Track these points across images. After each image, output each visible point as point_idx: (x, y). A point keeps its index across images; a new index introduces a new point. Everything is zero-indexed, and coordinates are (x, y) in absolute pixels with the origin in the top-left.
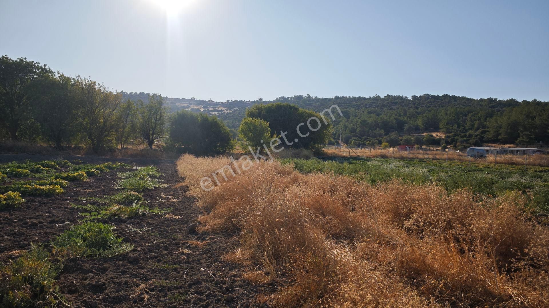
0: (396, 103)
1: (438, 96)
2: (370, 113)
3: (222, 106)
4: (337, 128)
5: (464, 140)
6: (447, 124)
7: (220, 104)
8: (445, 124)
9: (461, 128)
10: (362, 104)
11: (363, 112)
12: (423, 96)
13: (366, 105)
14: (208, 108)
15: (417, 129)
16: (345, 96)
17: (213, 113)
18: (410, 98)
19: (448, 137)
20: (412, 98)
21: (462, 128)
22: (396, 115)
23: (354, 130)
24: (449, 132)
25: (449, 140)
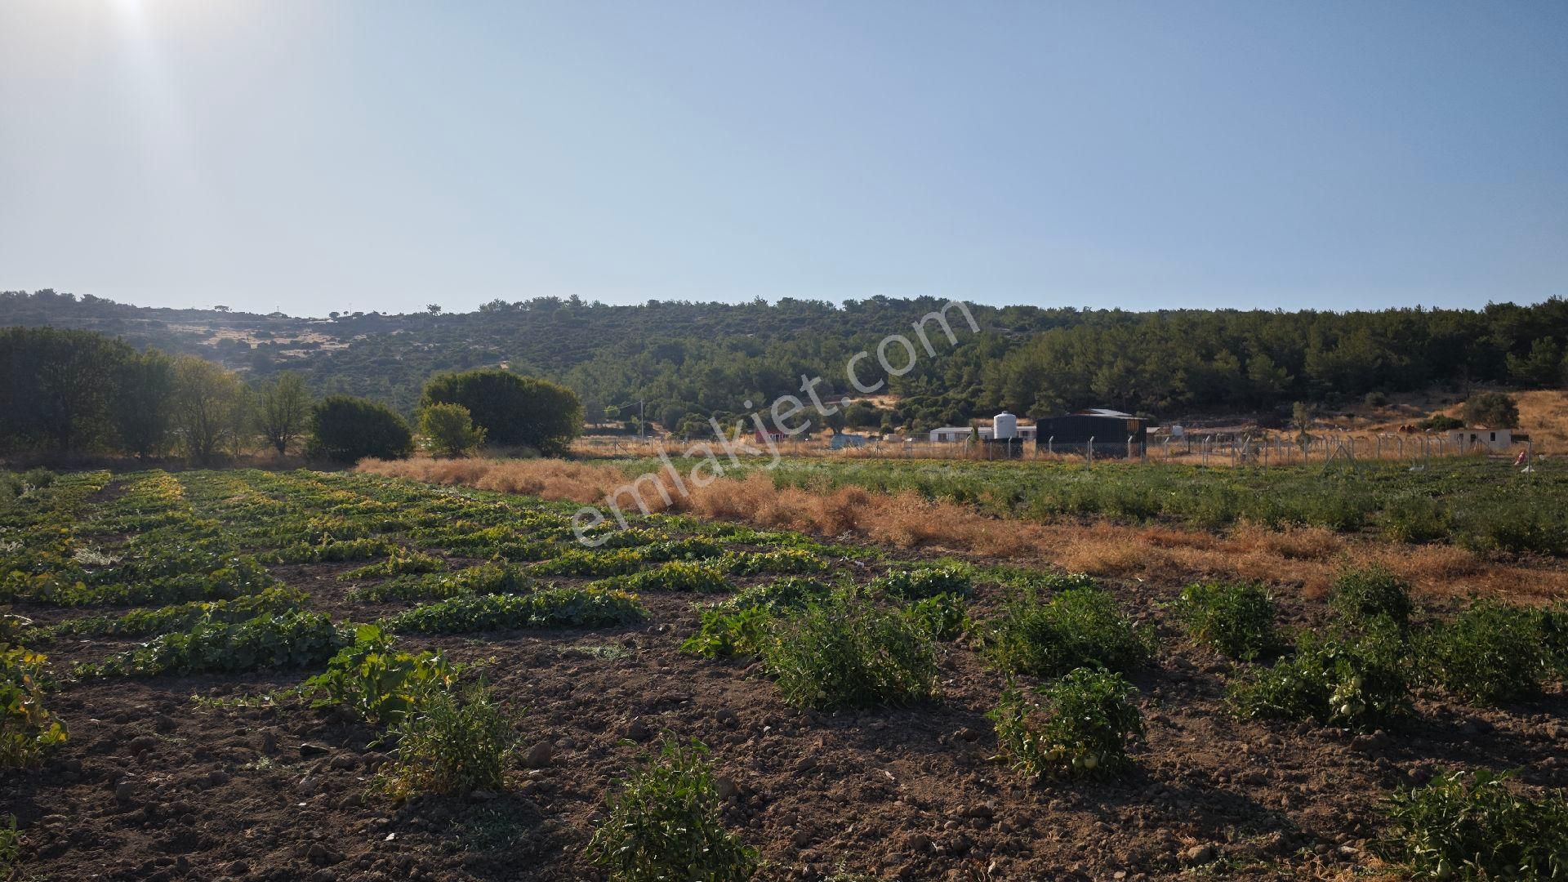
0: (800, 322)
1: (907, 300)
2: (734, 348)
3: (314, 332)
4: (650, 389)
5: (931, 413)
7: (309, 326)
9: (936, 383)
10: (717, 324)
11: (719, 345)
12: (870, 300)
13: (729, 325)
14: (273, 337)
16: (676, 300)
17: (291, 353)
18: (839, 306)
19: (900, 406)
20: (843, 306)
21: (938, 383)
22: (794, 354)
23: (691, 395)
24: (908, 394)
25: (901, 413)
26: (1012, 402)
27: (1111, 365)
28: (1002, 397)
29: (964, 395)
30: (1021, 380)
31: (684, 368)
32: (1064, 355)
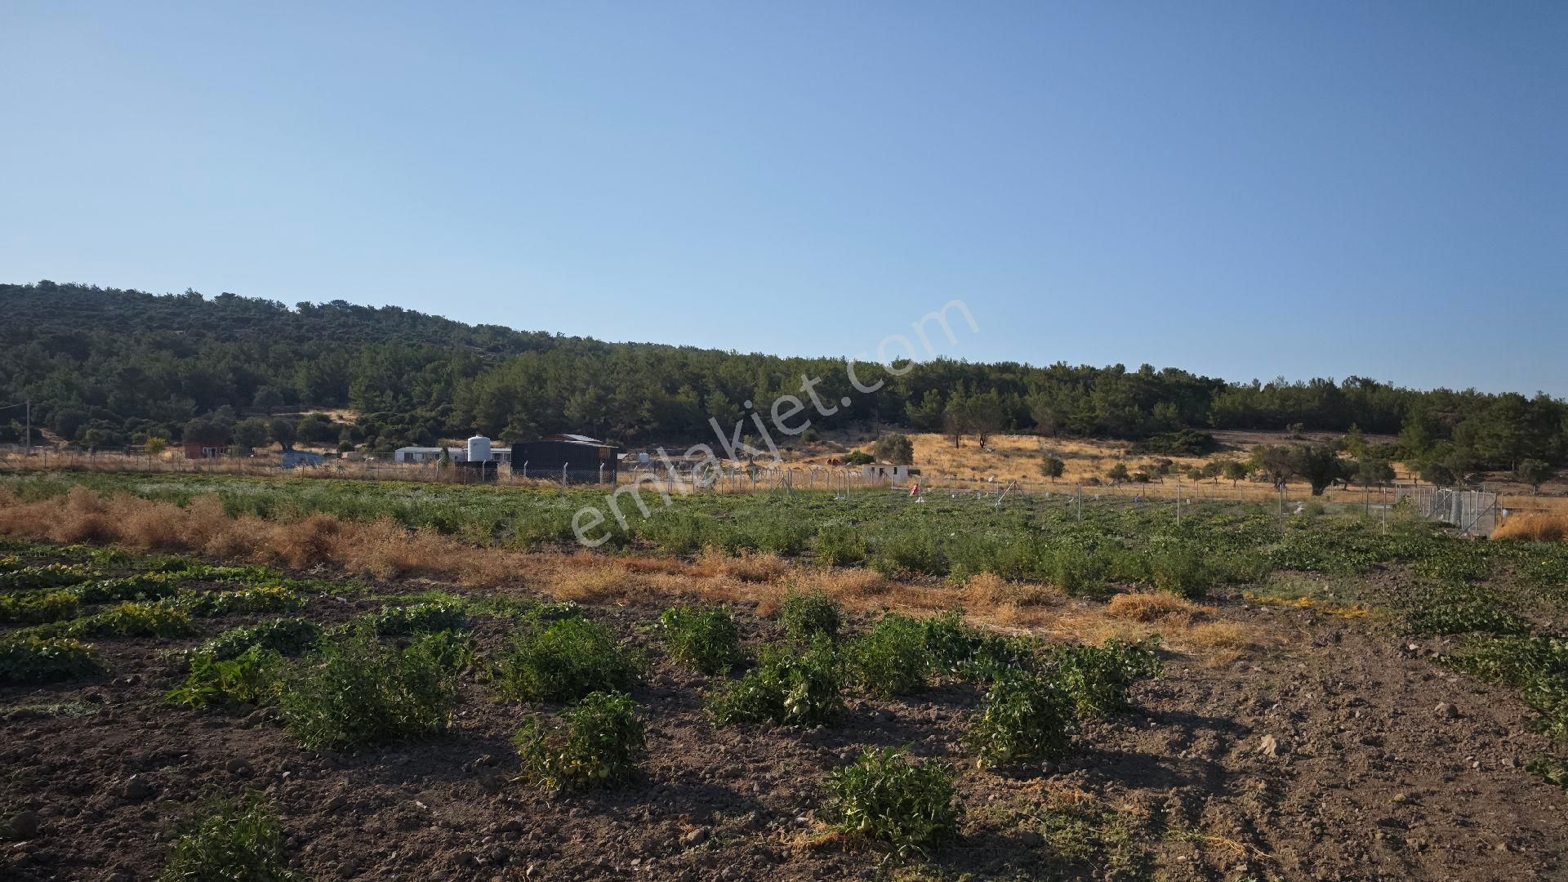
0: (244, 322)
1: (372, 308)
2: (159, 346)
4: (39, 388)
5: (396, 430)
6: (369, 388)
8: (363, 388)
9: (402, 399)
10: (136, 315)
11: (138, 342)
12: (329, 306)
13: (151, 318)
15: (291, 399)
16: (79, 282)
18: (292, 308)
19: (361, 422)
20: (297, 308)
21: (405, 399)
22: (236, 358)
23: (98, 398)
24: (369, 410)
25: (363, 429)
26: (484, 423)
27: (583, 392)
28: (474, 418)
29: (433, 413)
30: (494, 401)
31: (89, 363)
32: (538, 379)
